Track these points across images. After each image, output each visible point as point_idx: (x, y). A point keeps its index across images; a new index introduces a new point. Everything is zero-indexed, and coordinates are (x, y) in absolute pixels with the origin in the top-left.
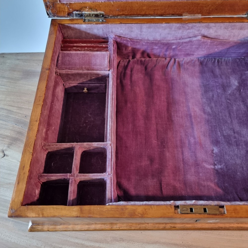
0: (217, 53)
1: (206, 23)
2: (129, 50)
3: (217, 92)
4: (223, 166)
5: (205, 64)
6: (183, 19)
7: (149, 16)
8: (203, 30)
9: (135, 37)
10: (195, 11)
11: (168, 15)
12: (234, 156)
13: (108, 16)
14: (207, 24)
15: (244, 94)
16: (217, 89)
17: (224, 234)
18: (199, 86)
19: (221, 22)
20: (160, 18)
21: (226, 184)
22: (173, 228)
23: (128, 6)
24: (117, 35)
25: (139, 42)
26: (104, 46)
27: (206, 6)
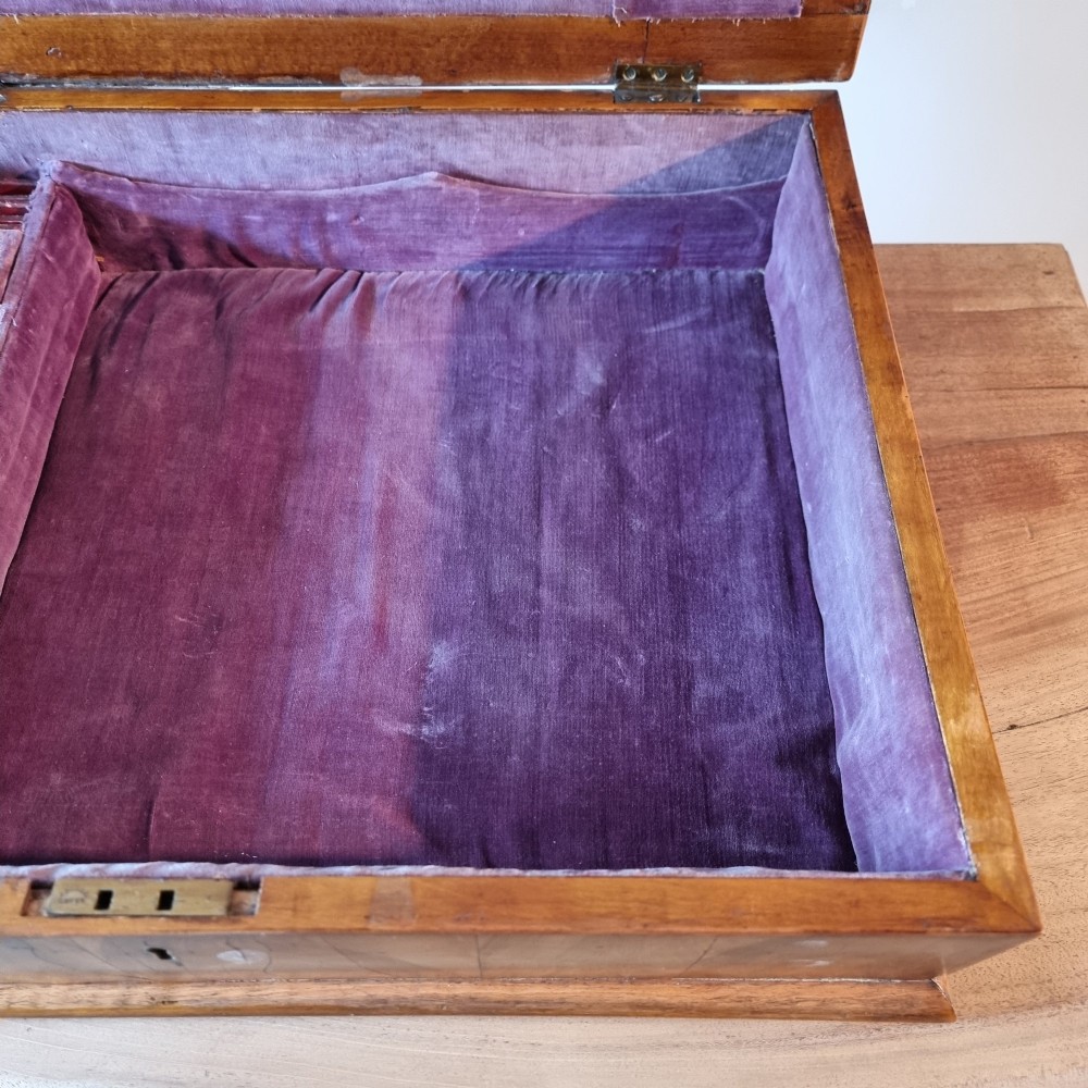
0: (531, 247)
1: (440, 112)
2: (145, 230)
3: (508, 411)
4: (456, 725)
5: (481, 293)
6: (343, 95)
7: (197, 80)
8: (441, 145)
9: (159, 174)
10: (389, 61)
11: (279, 80)
12: (514, 683)
13: (17, 80)
14: (446, 118)
15: (620, 419)
16: (510, 400)
17: (405, 1031)
18: (435, 385)
19: (500, 109)
20: (245, 92)
21: (450, 807)
22: (162, 1006)
23: (91, 36)
24: (77, 161)
25: (175, 194)
26: (8, 205)
27: (431, 42)
